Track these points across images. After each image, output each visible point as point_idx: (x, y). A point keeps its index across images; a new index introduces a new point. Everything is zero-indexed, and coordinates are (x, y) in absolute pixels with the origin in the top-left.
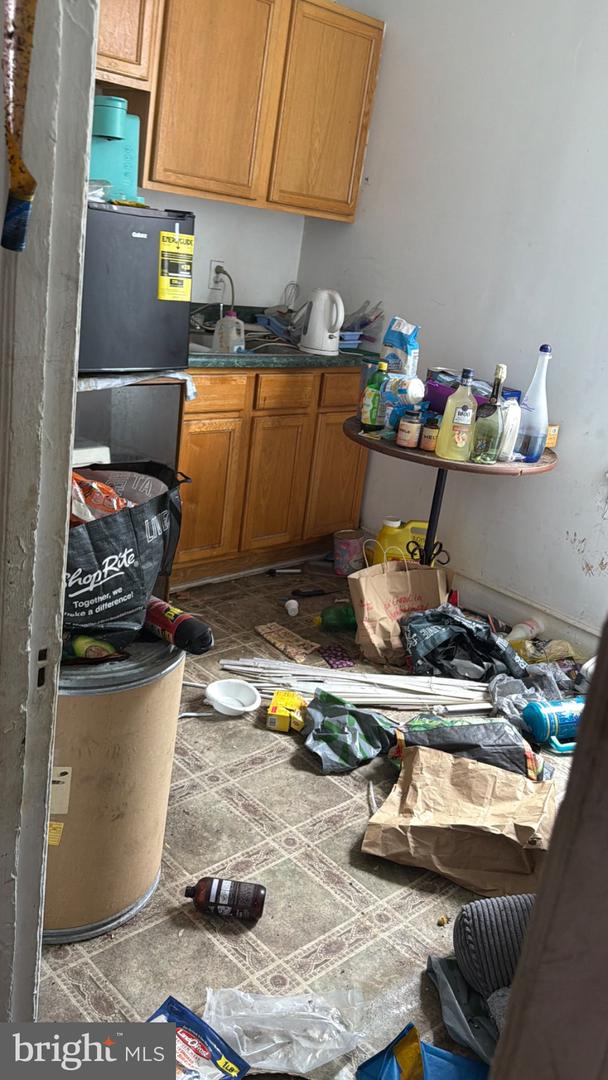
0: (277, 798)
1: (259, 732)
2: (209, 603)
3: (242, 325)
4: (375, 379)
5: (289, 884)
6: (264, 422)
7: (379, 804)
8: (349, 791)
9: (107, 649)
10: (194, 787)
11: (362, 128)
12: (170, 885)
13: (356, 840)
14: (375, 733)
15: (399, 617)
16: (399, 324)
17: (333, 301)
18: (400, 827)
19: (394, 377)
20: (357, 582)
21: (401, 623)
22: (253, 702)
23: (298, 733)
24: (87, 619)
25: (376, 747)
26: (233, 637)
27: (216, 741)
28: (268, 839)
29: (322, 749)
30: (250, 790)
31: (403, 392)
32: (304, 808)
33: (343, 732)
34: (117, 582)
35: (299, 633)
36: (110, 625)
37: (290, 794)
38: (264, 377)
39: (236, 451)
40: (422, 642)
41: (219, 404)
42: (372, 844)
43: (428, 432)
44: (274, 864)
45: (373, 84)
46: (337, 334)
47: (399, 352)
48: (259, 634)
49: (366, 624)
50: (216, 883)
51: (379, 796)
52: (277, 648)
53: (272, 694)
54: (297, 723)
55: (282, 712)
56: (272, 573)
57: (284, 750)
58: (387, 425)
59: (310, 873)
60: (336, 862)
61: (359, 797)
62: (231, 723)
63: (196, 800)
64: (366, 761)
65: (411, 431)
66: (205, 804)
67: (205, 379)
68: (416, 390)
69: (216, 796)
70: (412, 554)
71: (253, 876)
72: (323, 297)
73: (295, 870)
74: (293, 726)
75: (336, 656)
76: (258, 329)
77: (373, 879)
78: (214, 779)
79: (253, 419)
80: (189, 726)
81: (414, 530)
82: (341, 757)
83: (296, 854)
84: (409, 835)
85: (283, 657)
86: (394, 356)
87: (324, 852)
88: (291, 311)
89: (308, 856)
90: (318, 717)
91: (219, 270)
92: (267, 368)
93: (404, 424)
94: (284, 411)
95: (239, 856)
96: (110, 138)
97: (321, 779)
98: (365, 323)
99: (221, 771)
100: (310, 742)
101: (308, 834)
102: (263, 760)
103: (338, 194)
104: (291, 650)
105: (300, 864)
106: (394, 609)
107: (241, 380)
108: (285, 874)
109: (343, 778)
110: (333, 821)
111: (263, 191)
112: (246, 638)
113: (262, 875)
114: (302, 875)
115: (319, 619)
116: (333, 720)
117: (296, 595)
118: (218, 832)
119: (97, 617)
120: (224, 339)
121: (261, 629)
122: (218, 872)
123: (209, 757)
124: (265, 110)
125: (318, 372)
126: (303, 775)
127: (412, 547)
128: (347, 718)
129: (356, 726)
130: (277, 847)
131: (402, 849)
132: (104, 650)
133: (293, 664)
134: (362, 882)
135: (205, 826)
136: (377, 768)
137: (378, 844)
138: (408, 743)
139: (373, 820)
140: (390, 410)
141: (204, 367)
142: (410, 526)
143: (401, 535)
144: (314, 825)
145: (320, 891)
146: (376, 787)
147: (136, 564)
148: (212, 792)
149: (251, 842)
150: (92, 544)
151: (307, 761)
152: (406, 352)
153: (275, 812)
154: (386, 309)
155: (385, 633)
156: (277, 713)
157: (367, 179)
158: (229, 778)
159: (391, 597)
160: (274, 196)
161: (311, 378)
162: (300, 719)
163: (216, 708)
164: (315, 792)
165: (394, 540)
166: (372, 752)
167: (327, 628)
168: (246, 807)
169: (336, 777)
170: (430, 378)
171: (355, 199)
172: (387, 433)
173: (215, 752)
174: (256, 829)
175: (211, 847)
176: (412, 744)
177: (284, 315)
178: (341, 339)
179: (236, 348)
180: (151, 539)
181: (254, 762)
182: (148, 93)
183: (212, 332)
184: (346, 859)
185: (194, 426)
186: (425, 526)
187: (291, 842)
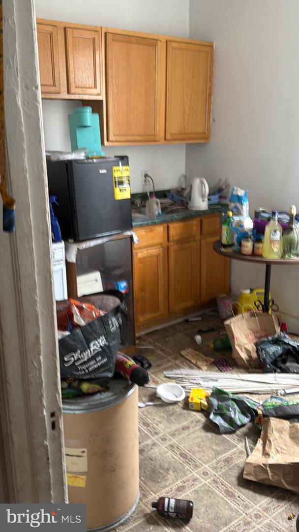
0: (197, 449)
1: (185, 411)
2: (157, 340)
3: (159, 201)
4: (227, 220)
5: (206, 498)
6: (174, 247)
7: (252, 450)
8: (235, 443)
9: (97, 387)
10: (154, 444)
11: (208, 95)
12: (145, 500)
13: (240, 471)
14: (246, 409)
15: (255, 341)
16: (237, 191)
17: (202, 183)
18: (263, 464)
19: (236, 219)
20: (229, 326)
21: (256, 344)
22: (181, 395)
23: (205, 411)
24: (86, 374)
25: (247, 417)
26: (169, 358)
27: (163, 417)
28: (194, 473)
29: (218, 420)
30: (183, 445)
31: (242, 226)
32: (211, 454)
33: (229, 410)
34: (98, 354)
35: (203, 353)
36: (97, 376)
37: (203, 446)
38: (171, 226)
39: (162, 264)
40: (268, 356)
41: (151, 242)
42: (248, 474)
43: (257, 245)
44: (197, 487)
45: (212, 72)
46: (206, 199)
47: (238, 205)
48: (182, 356)
49: (237, 348)
50: (167, 500)
51: (251, 445)
52: (192, 363)
53: (191, 389)
54: (204, 406)
55: (196, 400)
56: (187, 321)
57: (198, 421)
58: (236, 243)
59: (216, 491)
60: (230, 484)
61: (241, 446)
62: (171, 407)
63: (155, 452)
64: (243, 425)
65: (248, 246)
66: (160, 454)
67: (142, 232)
68: (248, 224)
69: (166, 449)
70: (257, 307)
71: (186, 495)
72: (197, 182)
73: (209, 490)
74: (202, 407)
75: (223, 366)
76: (167, 201)
77: (251, 493)
78: (164, 439)
79: (168, 247)
80: (150, 410)
81: (257, 294)
82: (229, 424)
83: (209, 480)
84: (268, 469)
85: (195, 367)
86: (236, 207)
87: (223, 479)
88: (183, 189)
89: (215, 481)
90: (215, 402)
91: (146, 176)
92: (172, 221)
93: (244, 243)
94: (183, 241)
95: (179, 483)
96: (85, 127)
97: (219, 437)
98: (220, 190)
99: (168, 435)
100: (212, 416)
101: (215, 468)
102: (188, 428)
103: (200, 129)
104: (199, 363)
105: (211, 487)
106: (251, 337)
107: (160, 230)
108: (203, 492)
109: (231, 436)
110: (227, 461)
111: (162, 135)
112: (176, 358)
113: (191, 493)
114: (213, 492)
115: (212, 345)
116: (223, 404)
117: (200, 332)
118: (168, 470)
119: (90, 373)
120: (151, 210)
121: (183, 353)
122: (169, 492)
123: (160, 427)
124: (159, 97)
125: (198, 219)
126: (209, 435)
127: (257, 303)
128: (231, 403)
129: (236, 406)
130: (198, 476)
131: (265, 476)
132: (95, 388)
133: (201, 371)
134: (245, 495)
135: (161, 466)
136: (249, 429)
137: (252, 474)
138: (264, 416)
139: (249, 460)
140: (236, 236)
141: (141, 226)
142: (255, 292)
143: (251, 297)
144: (217, 464)
145: (223, 501)
146: (250, 440)
147: (107, 344)
148: (164, 447)
149: (185, 475)
150: (84, 337)
151: (211, 427)
152: (242, 204)
153: (196, 457)
154: (231, 182)
155: (248, 352)
156: (194, 401)
157: (214, 120)
158: (172, 439)
159: (249, 331)
160: (168, 137)
161: (195, 223)
162: (206, 404)
163: (163, 399)
164: (217, 445)
165: (248, 299)
166: (246, 420)
167: (217, 349)
168: (181, 455)
169: (228, 436)
170: (256, 216)
171: (209, 130)
172: (235, 248)
173: (163, 424)
174: (187, 467)
175: (164, 478)
176: (266, 416)
177: (180, 191)
178: (209, 200)
179: (157, 213)
180: (113, 329)
181: (184, 429)
182: (102, 101)
183: (144, 206)
184: (236, 482)
185: (139, 254)
186: (263, 291)
187: (205, 474)
